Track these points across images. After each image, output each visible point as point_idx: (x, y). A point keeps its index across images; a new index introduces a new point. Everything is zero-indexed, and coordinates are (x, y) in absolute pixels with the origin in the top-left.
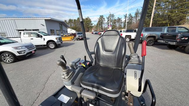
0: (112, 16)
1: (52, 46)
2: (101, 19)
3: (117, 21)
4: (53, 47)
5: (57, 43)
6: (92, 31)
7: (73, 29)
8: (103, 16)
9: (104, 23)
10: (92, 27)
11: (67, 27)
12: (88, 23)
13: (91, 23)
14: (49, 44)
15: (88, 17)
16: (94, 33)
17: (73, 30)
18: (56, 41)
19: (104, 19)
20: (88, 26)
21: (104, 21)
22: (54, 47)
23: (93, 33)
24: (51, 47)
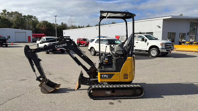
1: (154, 53)
4: (154, 55)
5: (161, 51)
14: (151, 50)
18: (160, 47)
22: (156, 54)
24: (153, 55)
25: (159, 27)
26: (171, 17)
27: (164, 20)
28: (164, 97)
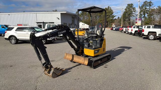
0: (149, 4)
2: (129, 8)
3: (156, 12)
6: (113, 26)
7: (86, 23)
8: (132, 4)
9: (134, 15)
10: (113, 21)
11: (79, 20)
12: (107, 16)
13: (113, 14)
15: (109, 7)
16: (114, 29)
17: (86, 25)
19: (134, 9)
20: (108, 20)
21: (133, 12)
23: (112, 29)
25: (58, 19)
26: (66, 12)
27: (61, 14)
28: (115, 58)
